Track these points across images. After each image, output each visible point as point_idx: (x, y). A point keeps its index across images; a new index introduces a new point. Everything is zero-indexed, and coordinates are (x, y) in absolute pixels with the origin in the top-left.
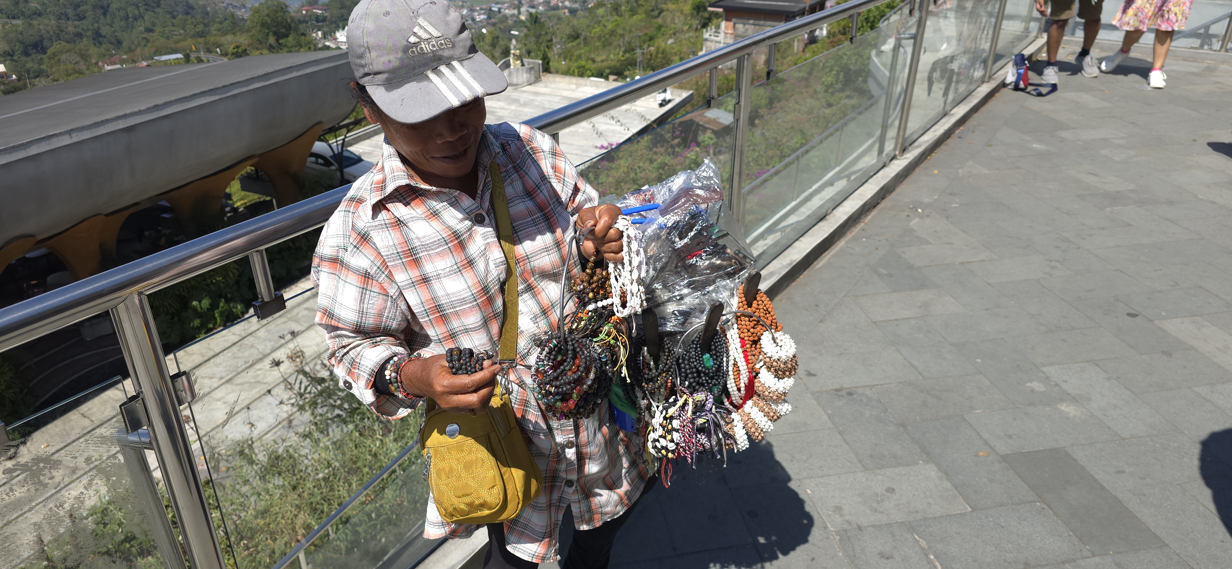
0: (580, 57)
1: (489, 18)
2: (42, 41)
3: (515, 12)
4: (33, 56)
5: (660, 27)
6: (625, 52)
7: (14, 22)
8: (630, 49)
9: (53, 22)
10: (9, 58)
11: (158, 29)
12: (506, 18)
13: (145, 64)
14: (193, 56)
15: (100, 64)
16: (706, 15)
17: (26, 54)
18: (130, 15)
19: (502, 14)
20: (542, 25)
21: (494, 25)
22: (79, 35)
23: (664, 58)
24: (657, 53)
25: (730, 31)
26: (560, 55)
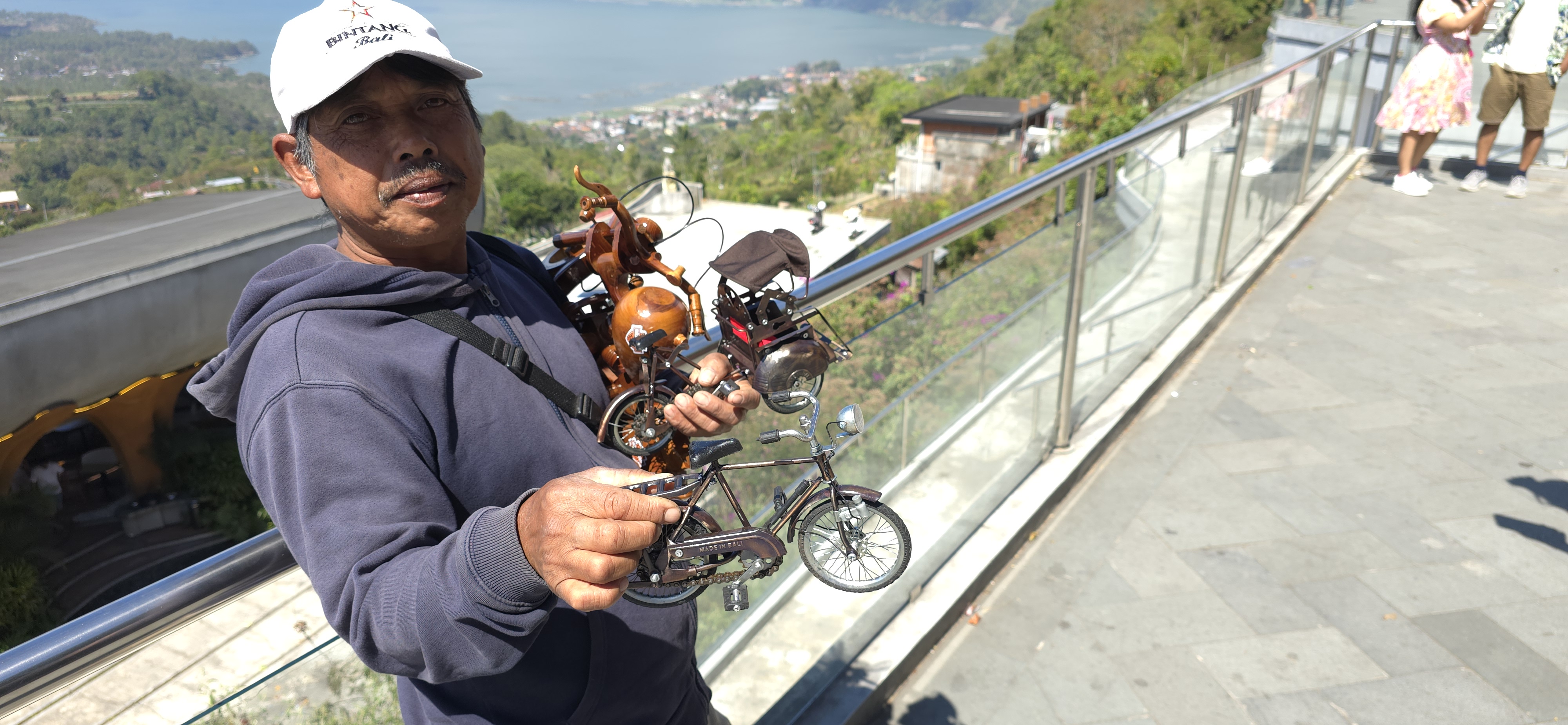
0: (741, 180)
1: (627, 132)
2: (64, 163)
3: (660, 125)
4: (53, 182)
5: (841, 144)
6: (799, 173)
7: (32, 140)
8: (805, 171)
9: (79, 140)
10: (22, 184)
11: (211, 148)
12: (647, 133)
13: (194, 190)
14: (255, 181)
15: (138, 190)
16: (898, 128)
17: (44, 179)
18: (178, 131)
19: (642, 129)
20: (693, 140)
21: (633, 141)
22: (112, 156)
23: (847, 181)
24: (839, 174)
25: (930, 147)
26: (716, 178)
